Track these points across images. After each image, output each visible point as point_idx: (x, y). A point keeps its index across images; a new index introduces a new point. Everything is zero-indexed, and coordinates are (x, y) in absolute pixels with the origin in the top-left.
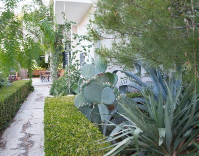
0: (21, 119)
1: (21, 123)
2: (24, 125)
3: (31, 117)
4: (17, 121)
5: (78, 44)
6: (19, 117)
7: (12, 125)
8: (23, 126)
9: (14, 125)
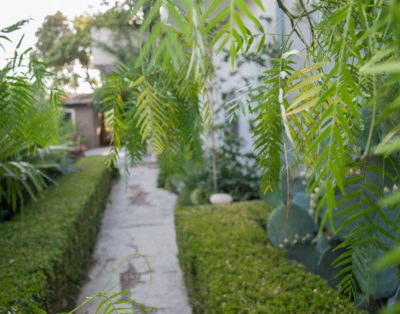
0: (110, 256)
1: (114, 271)
2: (122, 275)
3: (133, 251)
4: (103, 263)
5: (232, 74)
6: (104, 250)
7: (93, 274)
8: (122, 280)
9: (97, 276)
